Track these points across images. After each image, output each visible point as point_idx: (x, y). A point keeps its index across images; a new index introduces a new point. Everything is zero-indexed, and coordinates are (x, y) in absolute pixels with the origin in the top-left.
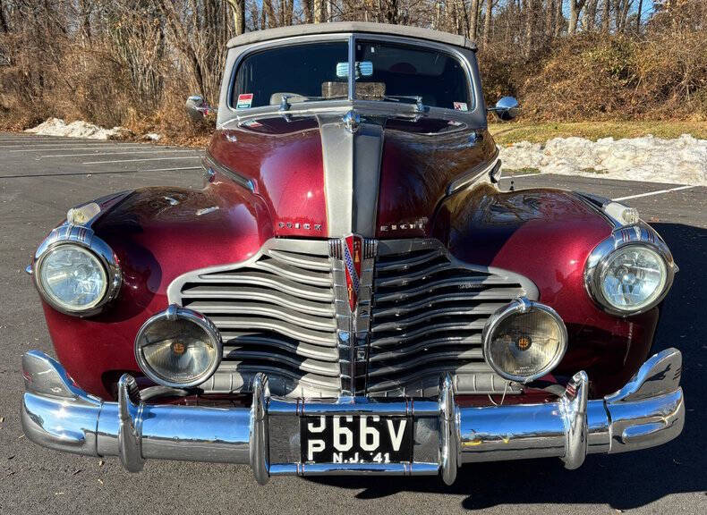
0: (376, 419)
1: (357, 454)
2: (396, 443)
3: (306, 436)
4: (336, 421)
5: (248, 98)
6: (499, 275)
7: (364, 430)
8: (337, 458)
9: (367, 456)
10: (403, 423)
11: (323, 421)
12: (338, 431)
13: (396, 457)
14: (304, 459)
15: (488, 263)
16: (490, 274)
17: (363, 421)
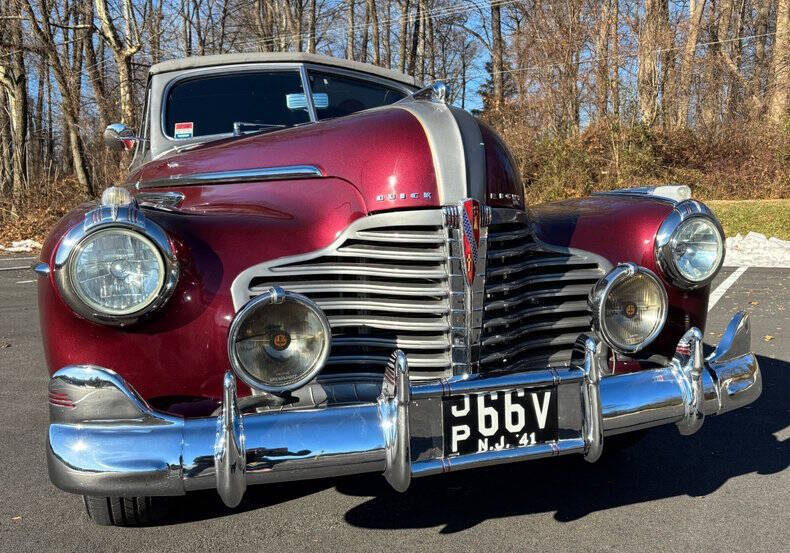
0: (521, 394)
1: (502, 438)
2: (542, 420)
3: (451, 421)
4: (481, 401)
5: (188, 127)
6: (580, 256)
7: (510, 408)
8: (483, 445)
9: (512, 439)
10: (547, 395)
11: (467, 401)
12: (483, 411)
13: (543, 436)
14: (448, 451)
15: (567, 245)
16: (570, 255)
17: (508, 398)
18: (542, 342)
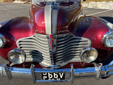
0: (57, 73)
2: (61, 77)
3: (43, 75)
4: (49, 73)
8: (49, 79)
9: (55, 79)
10: (63, 74)
13: (61, 79)
14: (43, 79)
15: (81, 36)
16: (82, 39)
17: (54, 73)
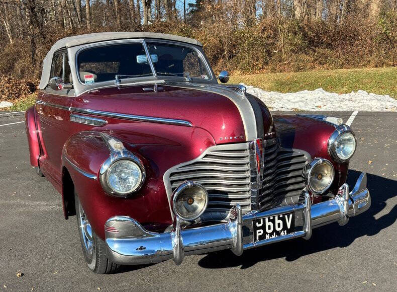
0: (281, 216)
1: (274, 233)
2: (289, 225)
3: (256, 228)
4: (267, 220)
5: (91, 77)
6: (297, 152)
7: (277, 221)
8: (267, 236)
9: (278, 233)
10: (291, 216)
11: (262, 220)
12: (267, 224)
13: (289, 231)
14: (255, 240)
15: (292, 147)
16: (293, 152)
17: (276, 218)
18: (283, 190)
